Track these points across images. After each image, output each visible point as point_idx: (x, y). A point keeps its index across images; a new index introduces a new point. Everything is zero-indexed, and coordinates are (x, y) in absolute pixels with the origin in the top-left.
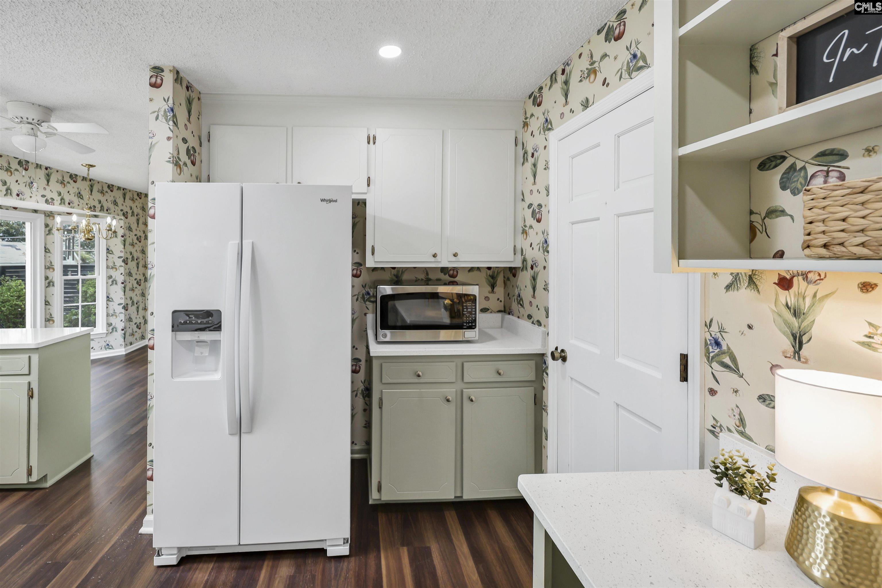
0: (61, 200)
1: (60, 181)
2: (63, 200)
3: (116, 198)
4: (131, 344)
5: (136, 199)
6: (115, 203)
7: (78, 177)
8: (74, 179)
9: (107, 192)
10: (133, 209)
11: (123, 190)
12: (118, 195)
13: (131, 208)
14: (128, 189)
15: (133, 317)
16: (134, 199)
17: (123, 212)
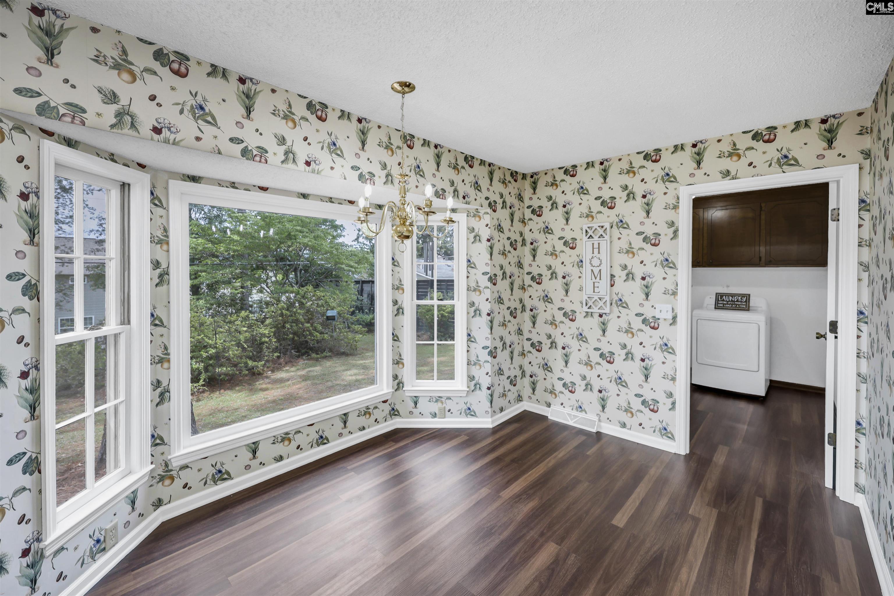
0: (387, 176)
1: (384, 144)
2: (390, 178)
3: (478, 179)
4: (502, 410)
5: (510, 182)
6: (477, 186)
7: (415, 140)
8: (409, 142)
9: (463, 167)
10: (504, 197)
11: (489, 165)
12: (482, 172)
13: (502, 196)
14: (497, 165)
15: (505, 368)
16: (507, 182)
17: (489, 201)
